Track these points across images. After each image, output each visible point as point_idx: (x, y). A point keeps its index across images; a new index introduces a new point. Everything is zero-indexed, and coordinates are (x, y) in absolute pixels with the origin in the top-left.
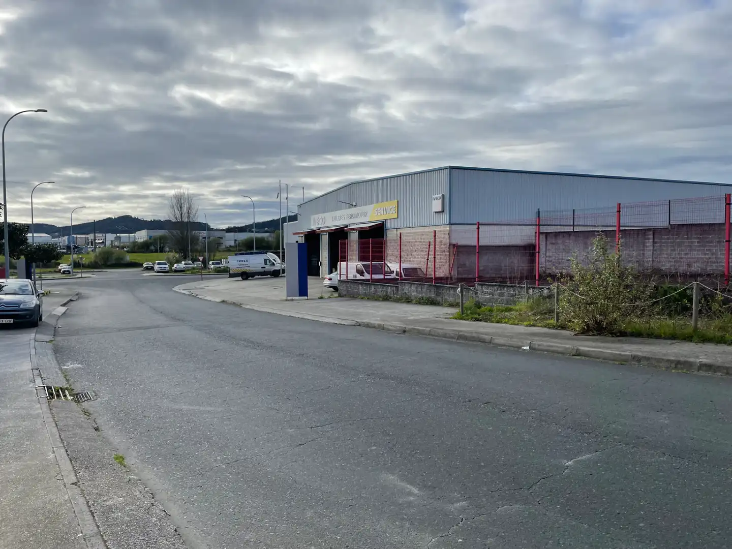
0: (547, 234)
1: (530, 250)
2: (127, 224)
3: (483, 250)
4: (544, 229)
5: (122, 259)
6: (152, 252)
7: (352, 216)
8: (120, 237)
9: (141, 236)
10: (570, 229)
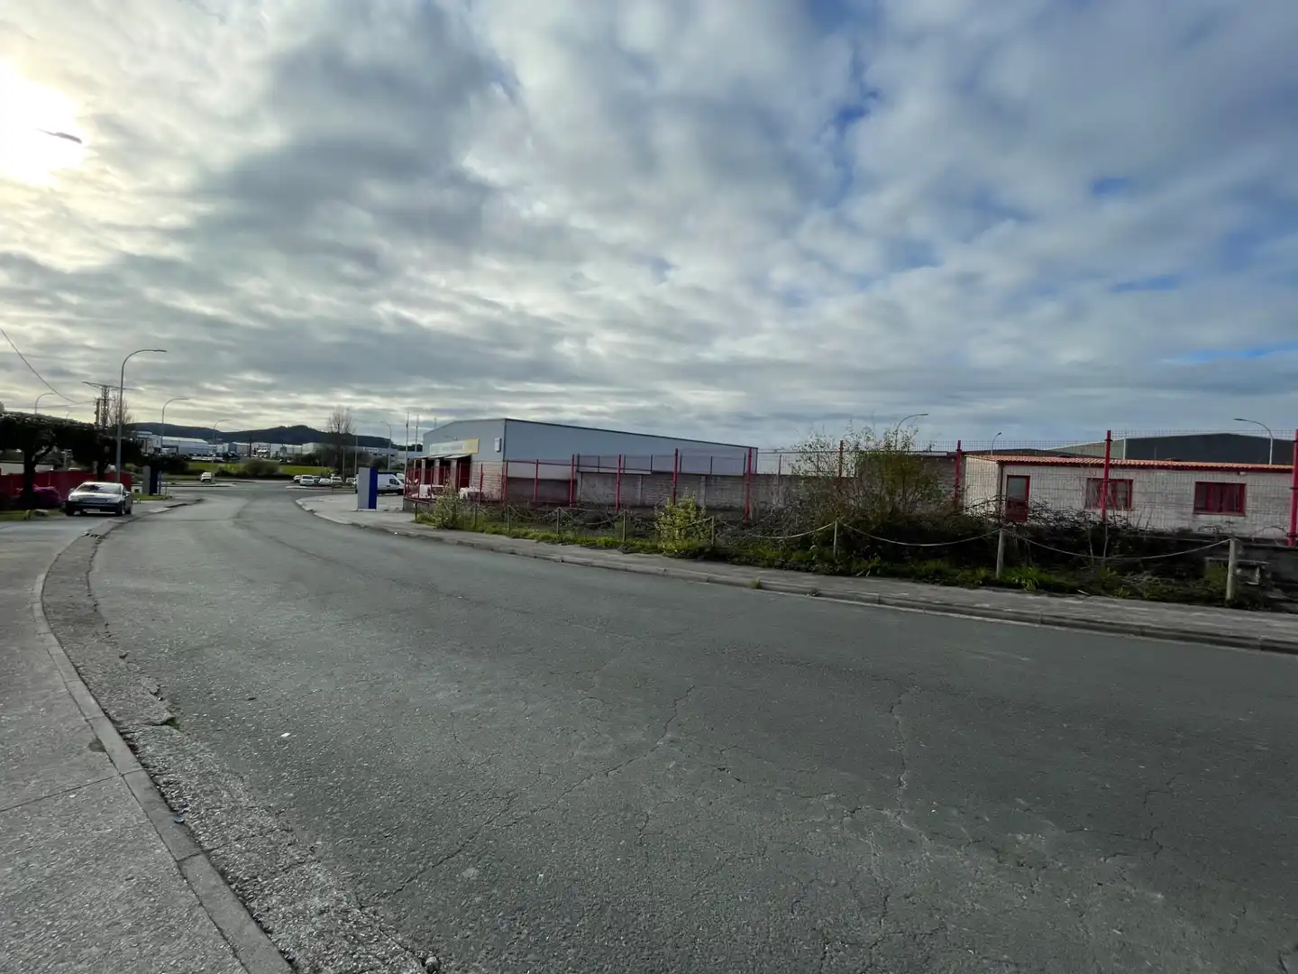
0: (582, 473)
1: (569, 484)
2: (300, 434)
3: (540, 482)
4: (582, 469)
5: (274, 472)
6: (316, 465)
7: (453, 448)
8: (286, 448)
9: (308, 448)
10: (596, 470)
